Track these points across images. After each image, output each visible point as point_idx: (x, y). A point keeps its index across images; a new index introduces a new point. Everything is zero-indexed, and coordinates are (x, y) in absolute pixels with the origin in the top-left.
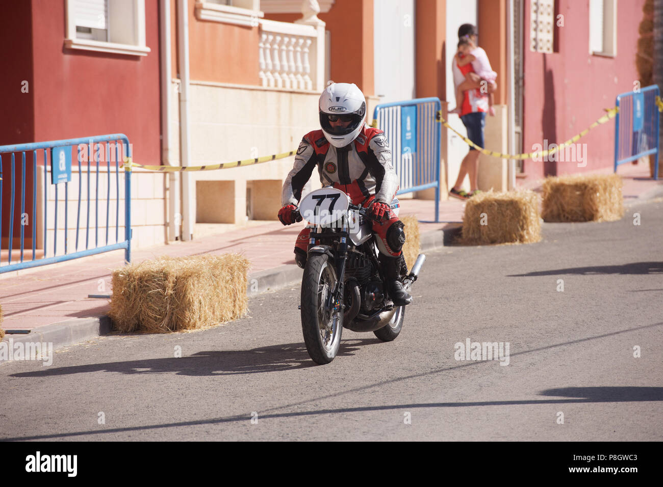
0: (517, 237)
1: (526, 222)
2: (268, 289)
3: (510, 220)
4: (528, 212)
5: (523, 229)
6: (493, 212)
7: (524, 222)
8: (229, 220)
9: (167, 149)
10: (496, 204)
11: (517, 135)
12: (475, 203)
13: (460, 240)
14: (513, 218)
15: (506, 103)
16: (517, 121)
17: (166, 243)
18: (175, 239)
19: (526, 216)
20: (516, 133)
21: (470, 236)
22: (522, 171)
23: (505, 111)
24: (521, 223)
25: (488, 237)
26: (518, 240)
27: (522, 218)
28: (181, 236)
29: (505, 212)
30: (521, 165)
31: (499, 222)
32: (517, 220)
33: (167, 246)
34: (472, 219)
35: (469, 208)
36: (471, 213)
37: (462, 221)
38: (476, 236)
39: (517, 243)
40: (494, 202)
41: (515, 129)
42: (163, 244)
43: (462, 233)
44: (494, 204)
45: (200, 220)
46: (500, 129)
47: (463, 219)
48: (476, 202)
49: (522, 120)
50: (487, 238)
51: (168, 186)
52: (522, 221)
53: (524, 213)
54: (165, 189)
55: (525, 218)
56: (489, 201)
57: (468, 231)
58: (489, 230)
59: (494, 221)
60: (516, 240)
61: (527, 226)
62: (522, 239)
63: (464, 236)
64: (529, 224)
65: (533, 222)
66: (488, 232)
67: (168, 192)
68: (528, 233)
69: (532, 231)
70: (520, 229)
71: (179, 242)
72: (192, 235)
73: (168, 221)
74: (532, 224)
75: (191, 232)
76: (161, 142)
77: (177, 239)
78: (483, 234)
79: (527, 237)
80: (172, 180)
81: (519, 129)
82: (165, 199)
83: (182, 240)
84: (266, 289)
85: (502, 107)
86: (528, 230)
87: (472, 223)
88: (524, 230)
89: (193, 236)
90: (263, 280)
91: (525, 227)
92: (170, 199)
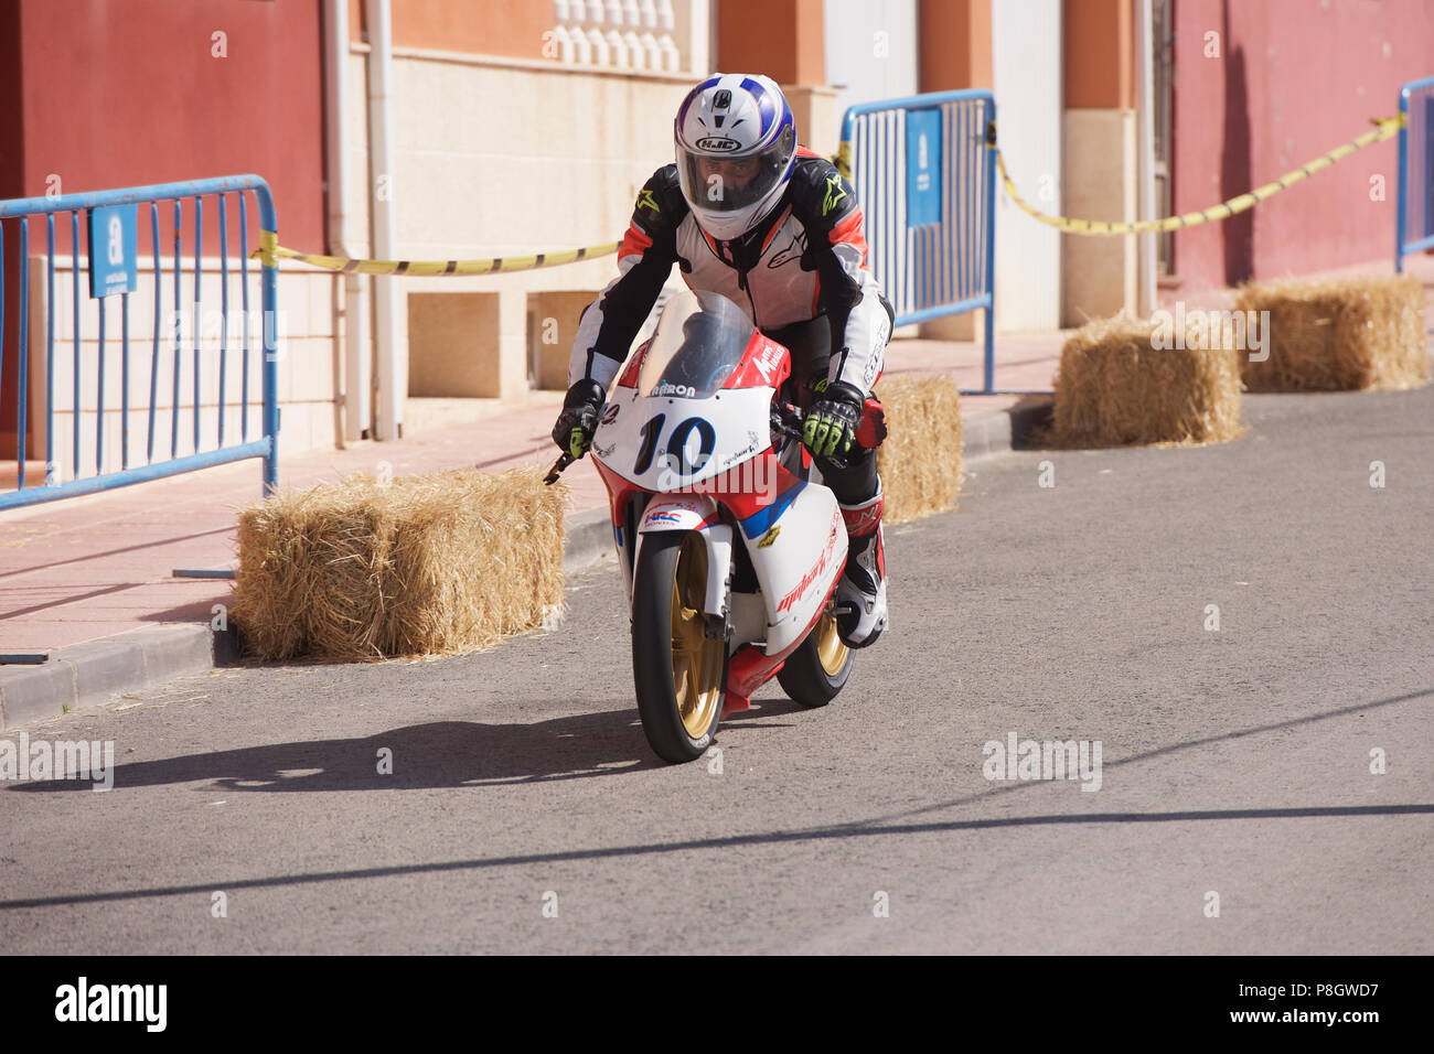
0: (1187, 429)
1: (1209, 393)
2: (603, 556)
3: (1170, 388)
4: (1213, 367)
5: (1201, 407)
6: (1129, 367)
7: (1205, 391)
8: (484, 389)
9: (339, 216)
10: (1135, 347)
11: (1160, 183)
12: (1084, 346)
13: (1048, 437)
14: (1176, 381)
15: (1132, 105)
16: (1158, 149)
17: (340, 447)
18: (360, 435)
19: (1209, 376)
20: (1158, 177)
21: (1074, 425)
22: (1171, 270)
23: (1129, 124)
24: (1197, 394)
25: (1117, 428)
26: (1189, 436)
27: (1198, 382)
28: (374, 428)
29: (1158, 367)
30: (1168, 256)
31: (1144, 392)
32: (1187, 386)
33: (341, 452)
34: (1077, 384)
35: (1070, 357)
36: (1075, 370)
37: (1050, 389)
38: (1089, 426)
39: (1188, 442)
40: (1130, 344)
41: (1154, 167)
42: (333, 449)
43: (1053, 420)
44: (1130, 348)
45: (417, 390)
46: (1120, 168)
47: (1055, 385)
48: (1088, 343)
49: (1169, 148)
50: (1114, 431)
51: (342, 306)
52: (1199, 389)
53: (1203, 370)
54: (337, 314)
55: (1205, 381)
56: (1119, 342)
57: (1069, 415)
58: (1121, 413)
59: (1130, 389)
60: (1185, 436)
61: (1212, 403)
62: (1198, 433)
63: (1058, 425)
64: (1216, 396)
65: (1225, 394)
66: (1117, 418)
67: (342, 321)
68: (1214, 420)
69: (1223, 413)
70: (1194, 409)
71: (370, 442)
72: (400, 426)
73: (343, 391)
74: (1221, 397)
75: (398, 419)
76: (325, 197)
77: (364, 436)
78: (1105, 422)
79: (1210, 428)
80: (352, 290)
81: (1163, 169)
82: (335, 337)
83: (376, 439)
84: (599, 555)
85: (1125, 115)
86: (1212, 411)
87: (1078, 395)
88: (1205, 411)
89: (403, 427)
90: (591, 533)
91: (1207, 403)
92: (346, 336)
